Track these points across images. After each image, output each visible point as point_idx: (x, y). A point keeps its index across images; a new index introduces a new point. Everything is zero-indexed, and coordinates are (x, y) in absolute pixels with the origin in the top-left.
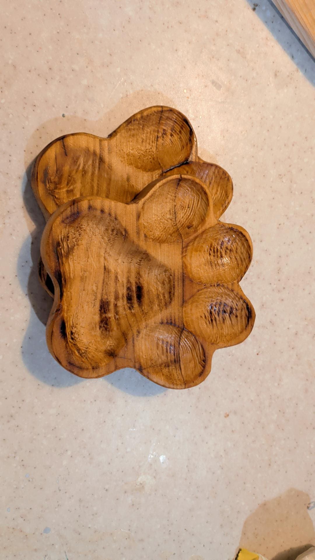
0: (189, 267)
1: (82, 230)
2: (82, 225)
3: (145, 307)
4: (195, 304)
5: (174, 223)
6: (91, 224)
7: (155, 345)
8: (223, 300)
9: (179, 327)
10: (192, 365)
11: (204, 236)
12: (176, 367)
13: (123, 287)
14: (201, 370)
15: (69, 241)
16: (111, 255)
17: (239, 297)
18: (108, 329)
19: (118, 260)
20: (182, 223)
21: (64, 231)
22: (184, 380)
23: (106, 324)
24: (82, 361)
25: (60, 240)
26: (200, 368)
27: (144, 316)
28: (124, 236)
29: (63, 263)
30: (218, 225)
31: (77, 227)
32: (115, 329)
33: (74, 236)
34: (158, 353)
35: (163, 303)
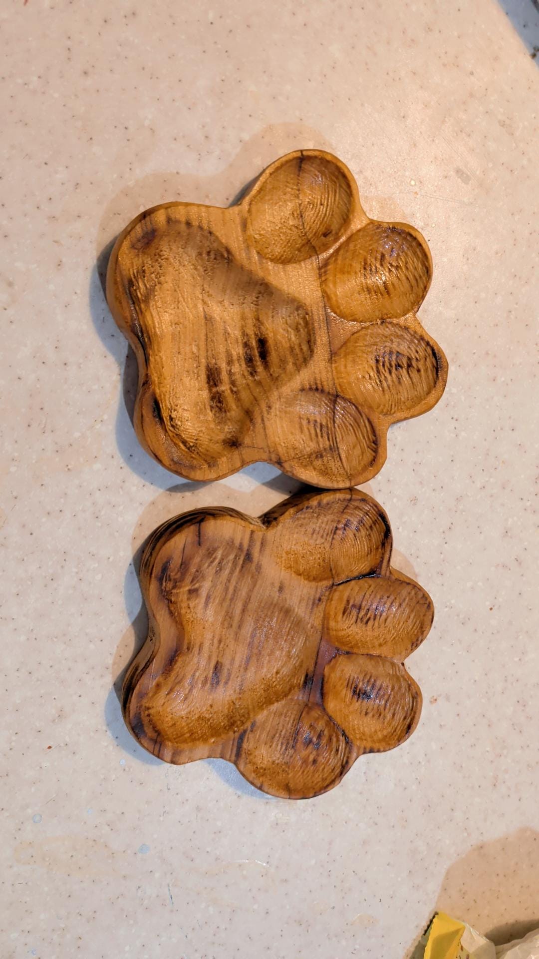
0: (334, 299)
1: (162, 260)
2: (161, 251)
3: (275, 370)
4: (350, 358)
5: (302, 232)
6: (174, 248)
7: (297, 426)
8: (394, 346)
9: (329, 393)
10: (357, 451)
11: (351, 246)
12: (333, 457)
13: (238, 343)
14: (372, 457)
15: (146, 278)
16: (211, 295)
17: (418, 337)
18: (223, 410)
19: (223, 301)
20: (314, 231)
21: (138, 262)
22: (347, 473)
23: (220, 402)
24: (192, 457)
25: (132, 276)
26: (371, 454)
27: (275, 382)
28: (226, 259)
29: (141, 312)
30: (371, 226)
31: (155, 255)
32: (234, 407)
33: (153, 270)
34: (304, 438)
35: (301, 360)
